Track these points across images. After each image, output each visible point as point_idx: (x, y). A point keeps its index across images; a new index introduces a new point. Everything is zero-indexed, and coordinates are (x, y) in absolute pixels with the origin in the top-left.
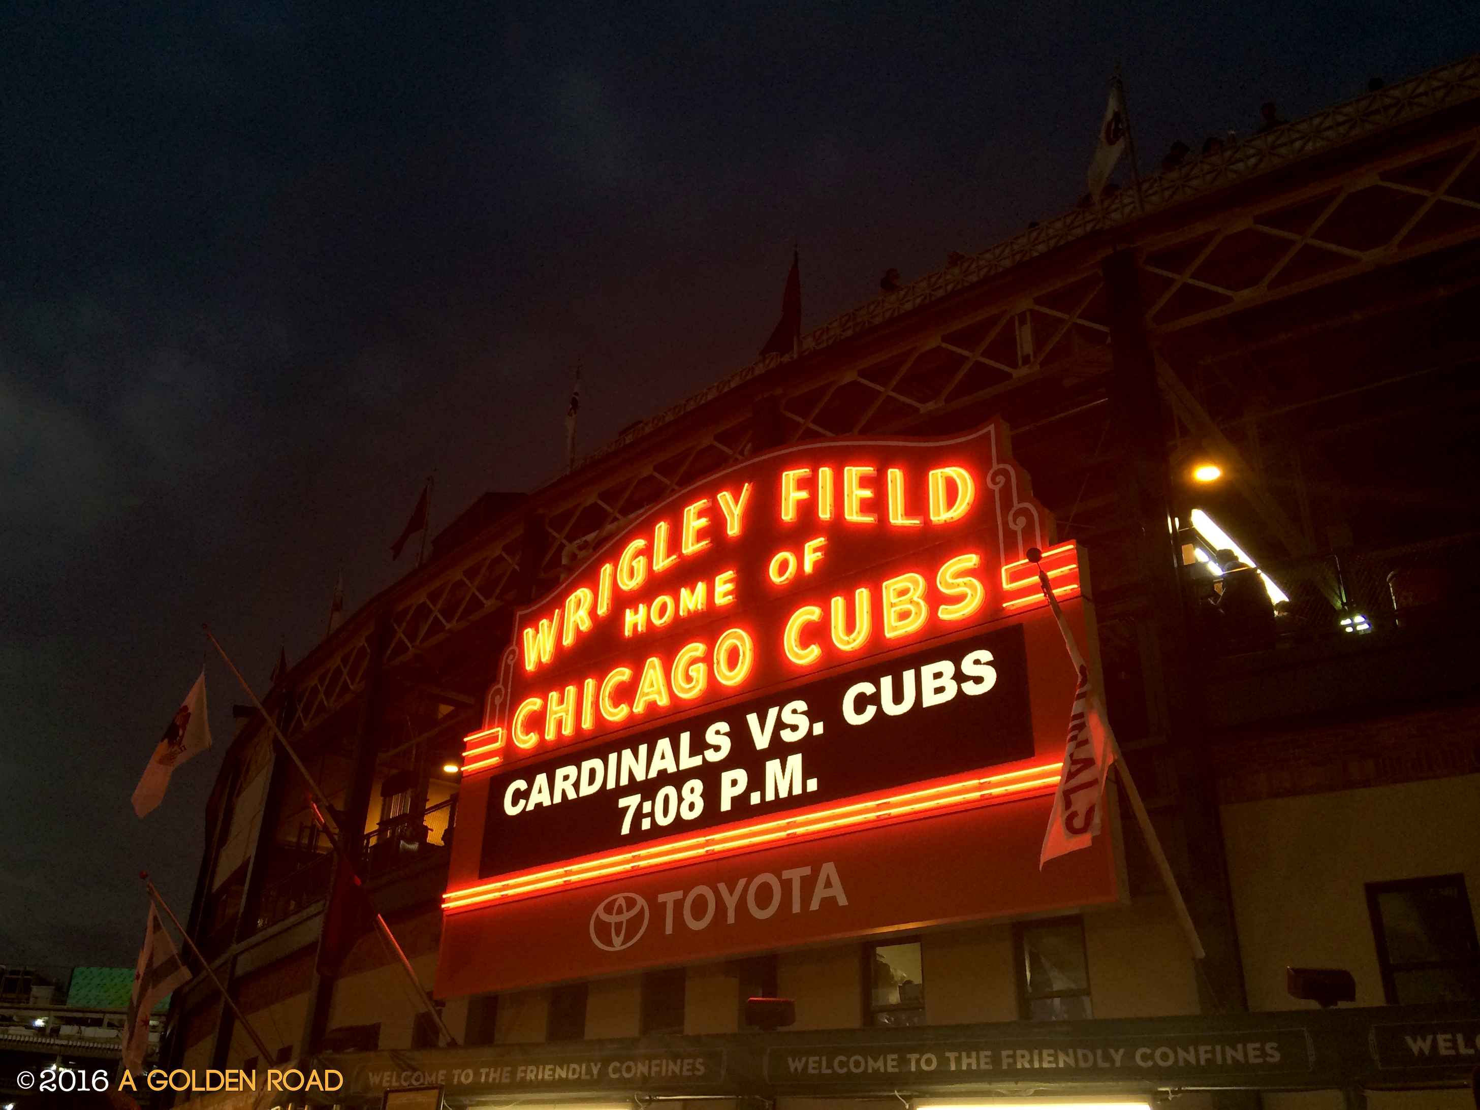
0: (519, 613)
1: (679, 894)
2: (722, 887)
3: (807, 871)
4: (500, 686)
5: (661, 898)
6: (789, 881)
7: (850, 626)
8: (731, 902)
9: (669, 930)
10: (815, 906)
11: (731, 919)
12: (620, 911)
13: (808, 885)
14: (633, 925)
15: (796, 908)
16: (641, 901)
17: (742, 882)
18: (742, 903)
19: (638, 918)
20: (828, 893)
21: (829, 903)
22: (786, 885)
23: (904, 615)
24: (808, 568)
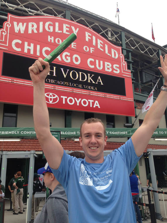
0: (10, 16)
1: (66, 97)
2: (76, 99)
3: (93, 101)
4: (5, 30)
5: (62, 97)
6: (90, 102)
7: (100, 66)
8: (78, 102)
9: (64, 103)
10: (94, 107)
11: (78, 104)
12: (51, 96)
13: (93, 103)
14: (55, 100)
15: (91, 106)
16: (56, 96)
17: (80, 99)
18: (80, 103)
19: (56, 99)
20: (97, 105)
21: (97, 107)
22: (89, 102)
23: (108, 69)
24: (91, 52)
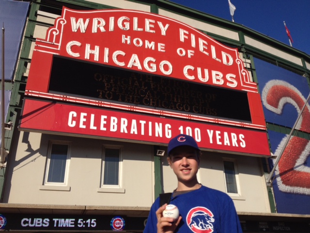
0: (65, 9)
4: (56, 29)
7: (203, 76)
23: (218, 80)
24: (189, 56)
